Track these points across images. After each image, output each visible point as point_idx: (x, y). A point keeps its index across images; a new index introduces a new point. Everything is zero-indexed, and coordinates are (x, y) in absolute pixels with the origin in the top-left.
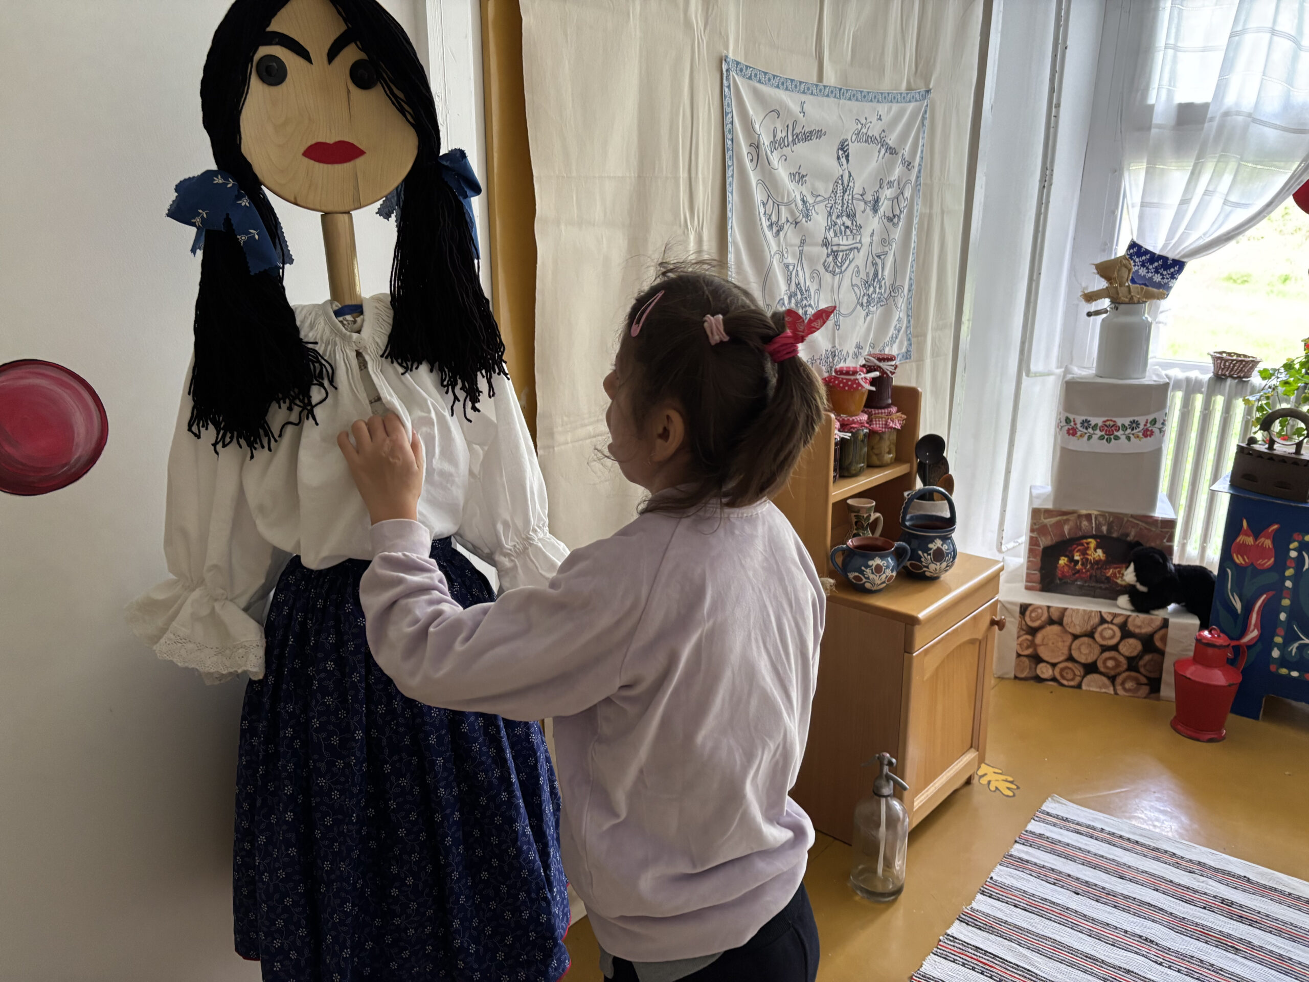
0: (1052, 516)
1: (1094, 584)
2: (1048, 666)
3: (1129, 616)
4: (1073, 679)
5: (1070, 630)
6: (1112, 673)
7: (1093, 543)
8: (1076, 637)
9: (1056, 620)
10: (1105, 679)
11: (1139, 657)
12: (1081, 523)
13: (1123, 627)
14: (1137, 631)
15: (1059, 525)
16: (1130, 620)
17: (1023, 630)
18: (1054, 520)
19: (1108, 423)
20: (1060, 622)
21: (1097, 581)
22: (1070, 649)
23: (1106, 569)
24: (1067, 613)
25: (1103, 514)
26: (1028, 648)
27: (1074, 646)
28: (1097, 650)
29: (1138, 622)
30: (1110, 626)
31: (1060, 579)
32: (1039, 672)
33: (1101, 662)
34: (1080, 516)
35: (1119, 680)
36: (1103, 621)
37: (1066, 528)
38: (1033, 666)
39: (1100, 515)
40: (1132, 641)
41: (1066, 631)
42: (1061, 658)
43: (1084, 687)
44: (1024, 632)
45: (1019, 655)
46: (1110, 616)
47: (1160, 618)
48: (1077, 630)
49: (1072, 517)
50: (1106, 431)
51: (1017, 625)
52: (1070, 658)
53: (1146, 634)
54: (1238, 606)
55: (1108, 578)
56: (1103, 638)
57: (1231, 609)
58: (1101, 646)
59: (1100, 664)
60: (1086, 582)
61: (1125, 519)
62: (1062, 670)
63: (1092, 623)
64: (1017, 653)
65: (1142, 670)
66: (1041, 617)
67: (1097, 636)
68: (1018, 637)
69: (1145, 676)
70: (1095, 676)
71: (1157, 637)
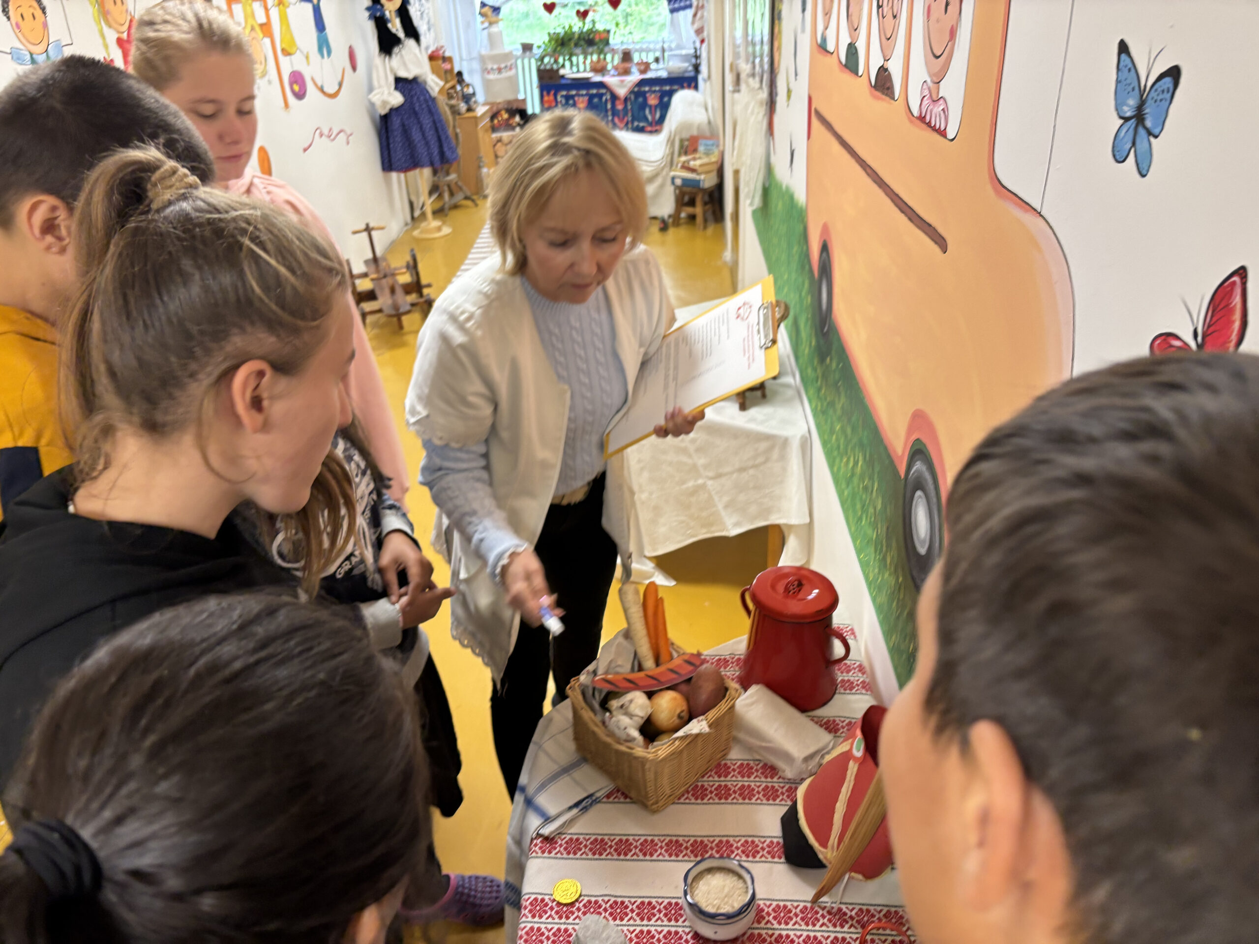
1: (507, 126)
7: (503, 112)
9: (499, 140)
12: (499, 105)
19: (498, 67)
23: (510, 119)
39: (504, 101)
50: (499, 70)
55: (511, 122)
60: (504, 126)
61: (512, 101)
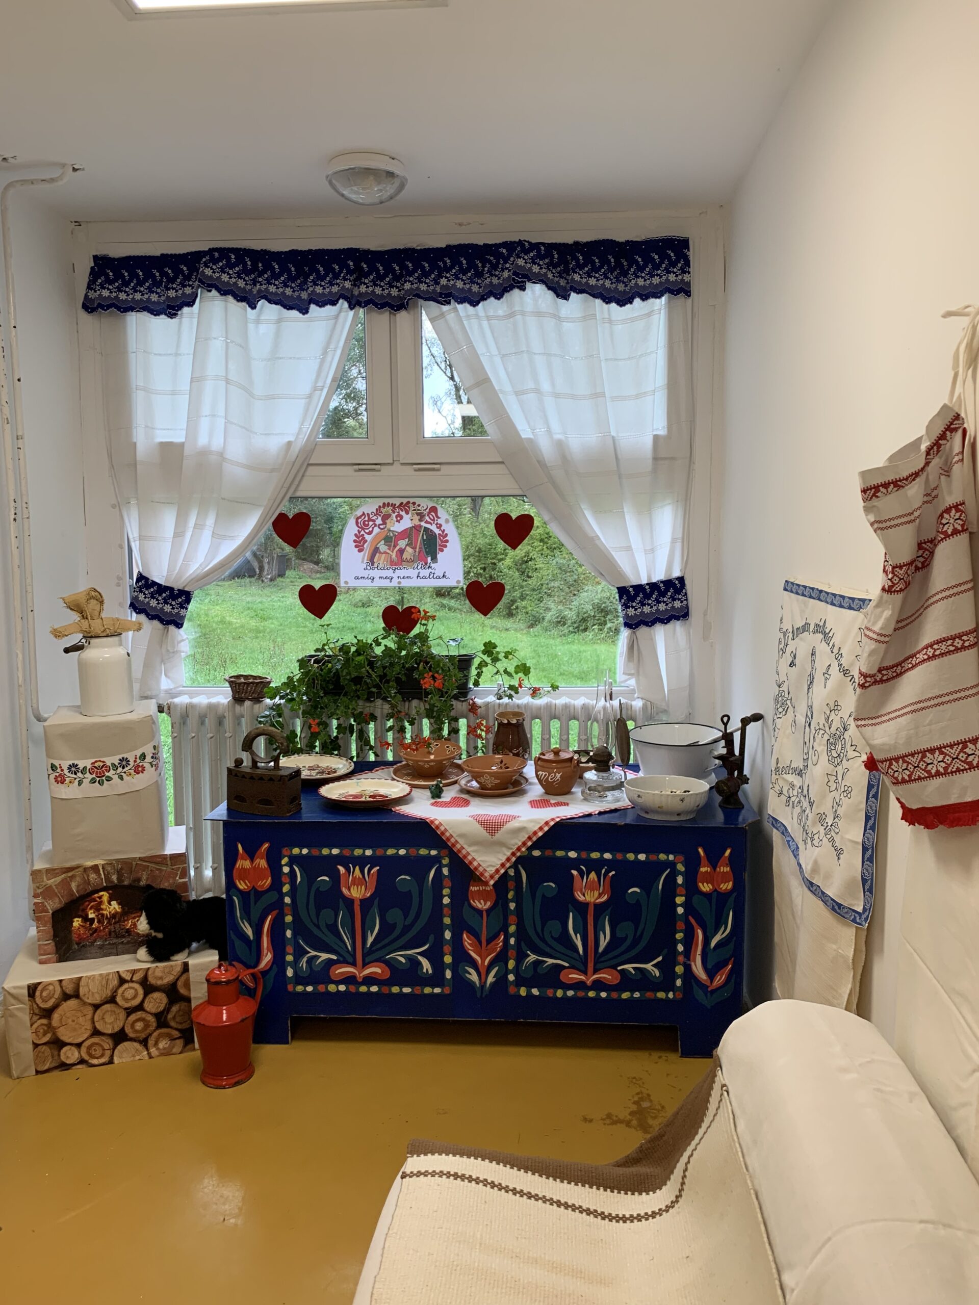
0: (56, 876)
1: (115, 941)
2: (73, 1048)
3: (149, 968)
4: (102, 1056)
5: (89, 1001)
6: (143, 1036)
7: (105, 895)
8: (96, 1007)
9: (71, 992)
10: (136, 1045)
11: (167, 1010)
12: (88, 876)
13: (144, 982)
14: (159, 983)
15: (66, 883)
16: (150, 972)
17: (36, 1014)
18: (59, 879)
19: (96, 765)
20: (76, 995)
21: (117, 937)
22: (93, 1022)
23: (124, 921)
24: (82, 983)
25: (110, 864)
26: (45, 1034)
27: (96, 1018)
28: (122, 1015)
29: (158, 973)
30: (131, 985)
31: (78, 944)
32: (63, 1058)
33: (129, 1026)
34: (86, 869)
35: (151, 1042)
36: (122, 981)
37: (74, 886)
38: (56, 1053)
39: (107, 864)
40: (156, 995)
41: (85, 1003)
42: (86, 1036)
43: (116, 1060)
44: (38, 1017)
45: (36, 1045)
46: (129, 974)
47: (179, 963)
48: (97, 1000)
49: (77, 872)
50: (97, 774)
51: (28, 1011)
52: (96, 1032)
53: (168, 984)
54: (249, 932)
55: (128, 931)
56: (126, 1000)
57: (243, 936)
58: (126, 1009)
59: (128, 1030)
60: (106, 940)
61: (134, 863)
62: (89, 1048)
63: (111, 987)
64: (34, 1043)
65: (173, 1024)
66: (54, 994)
67: (119, 999)
68: (31, 1025)
69: (176, 1029)
70: (126, 1044)
71: (180, 983)
